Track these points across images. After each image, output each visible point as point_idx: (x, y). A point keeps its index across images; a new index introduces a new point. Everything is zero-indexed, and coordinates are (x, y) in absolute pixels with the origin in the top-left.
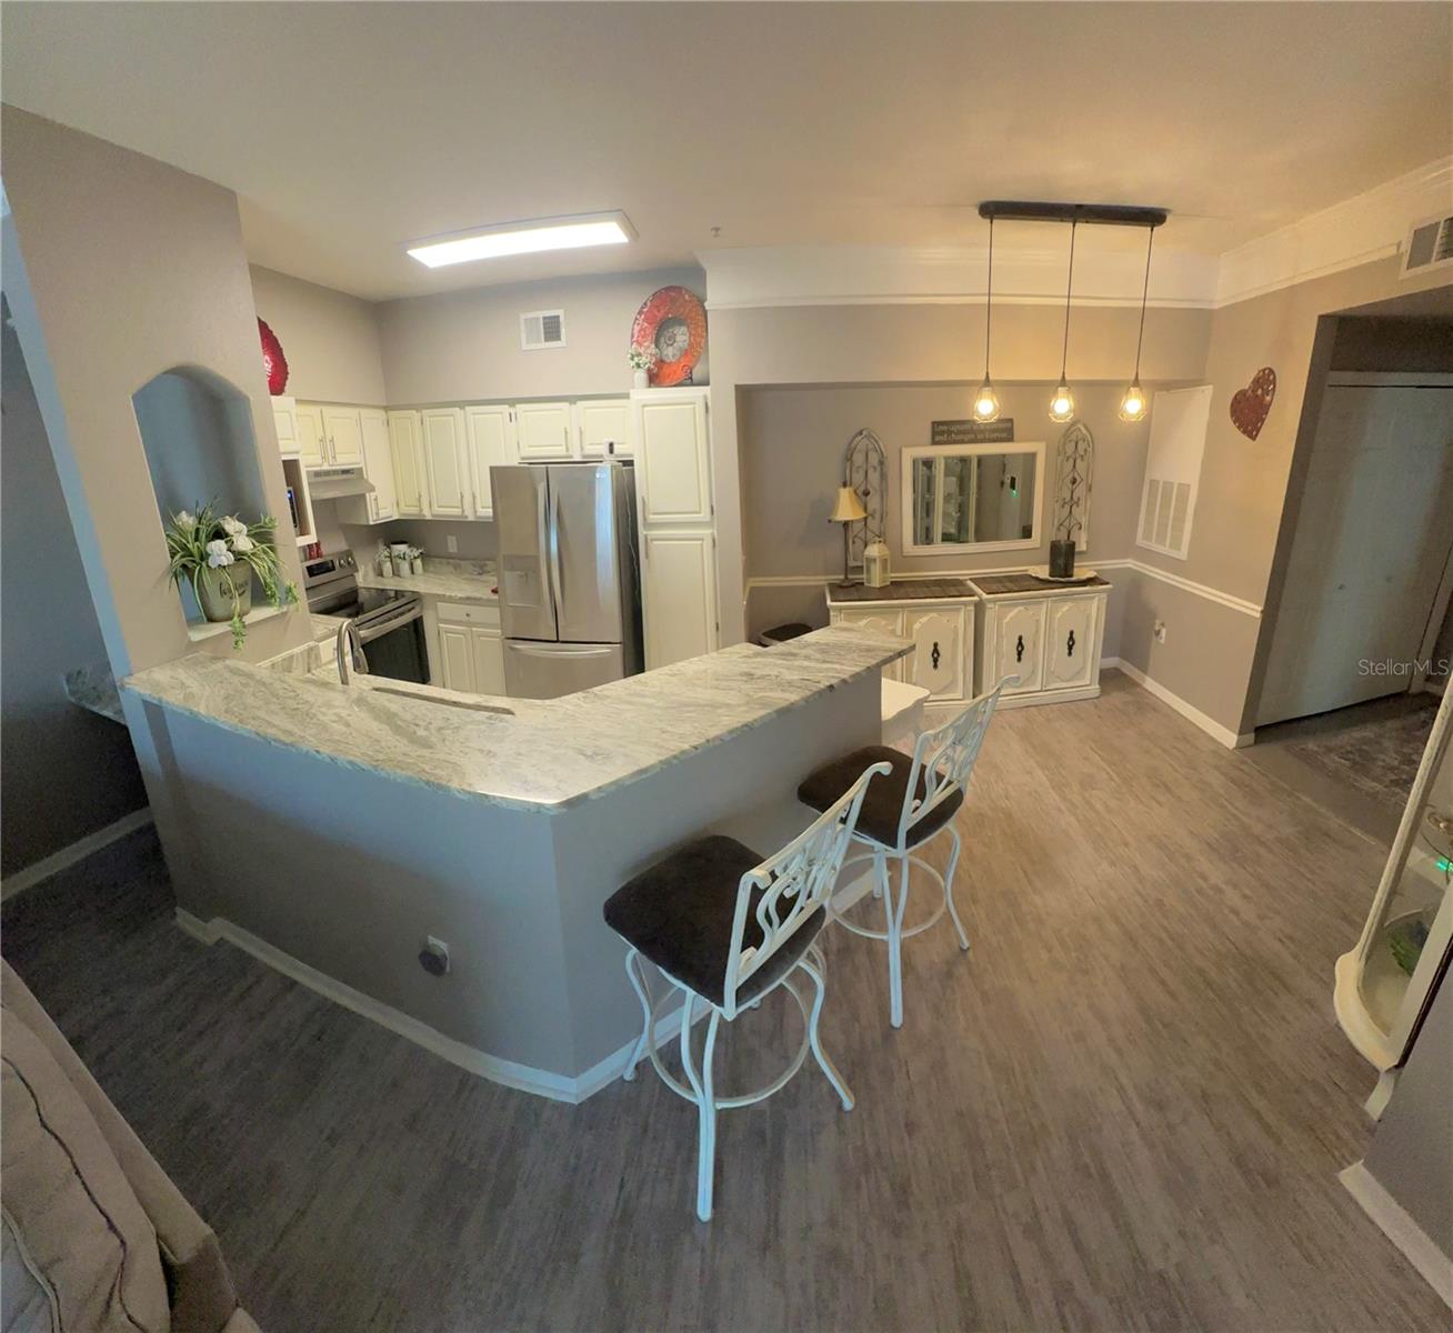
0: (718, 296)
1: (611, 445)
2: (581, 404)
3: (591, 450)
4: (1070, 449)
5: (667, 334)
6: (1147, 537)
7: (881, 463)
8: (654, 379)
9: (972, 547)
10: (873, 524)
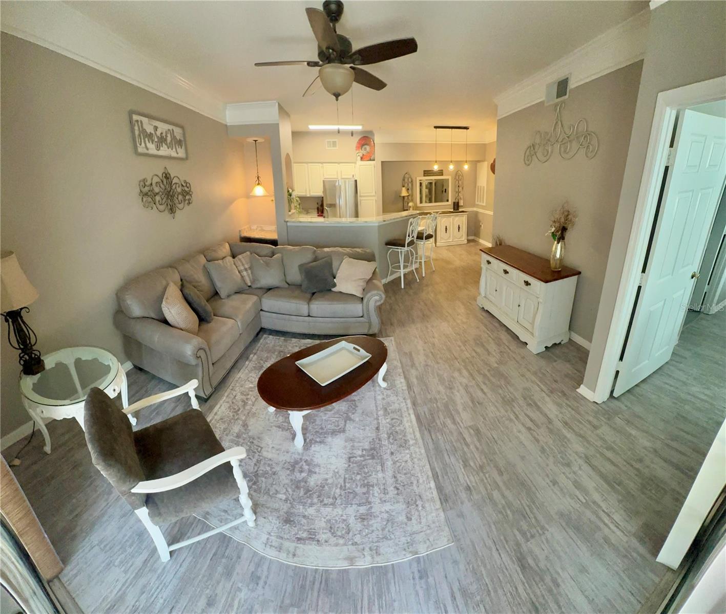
0: (378, 139)
1: (354, 175)
2: (341, 164)
3: (344, 177)
4: (457, 178)
5: (364, 147)
6: (478, 201)
7: (412, 181)
8: (362, 159)
9: (433, 204)
10: (410, 198)
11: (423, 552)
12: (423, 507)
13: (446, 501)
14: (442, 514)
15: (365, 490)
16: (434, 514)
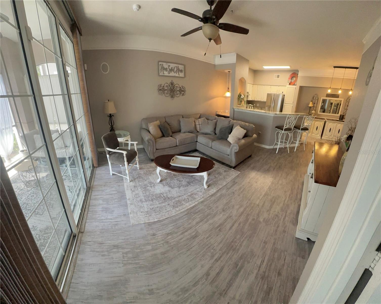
0: (300, 74)
1: (283, 92)
3: (280, 93)
4: (348, 100)
5: (293, 78)
7: (318, 99)
8: (290, 84)
9: (328, 114)
10: (314, 108)
11: (131, 216)
12: (146, 217)
13: (149, 225)
14: (143, 223)
15: (150, 200)
16: (143, 220)
